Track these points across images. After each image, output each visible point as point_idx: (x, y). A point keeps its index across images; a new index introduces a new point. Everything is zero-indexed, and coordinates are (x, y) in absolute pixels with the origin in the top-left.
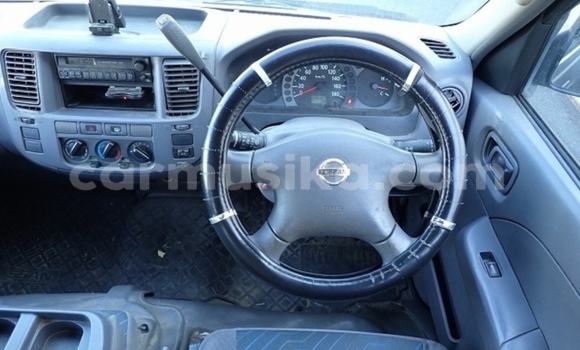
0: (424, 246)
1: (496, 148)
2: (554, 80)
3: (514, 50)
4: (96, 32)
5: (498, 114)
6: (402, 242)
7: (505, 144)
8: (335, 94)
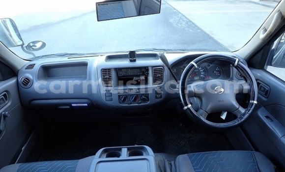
0: (250, 110)
1: (261, 85)
2: (273, 64)
3: (260, 55)
4: (131, 61)
5: (259, 74)
6: (242, 110)
7: (263, 82)
8: (202, 76)
